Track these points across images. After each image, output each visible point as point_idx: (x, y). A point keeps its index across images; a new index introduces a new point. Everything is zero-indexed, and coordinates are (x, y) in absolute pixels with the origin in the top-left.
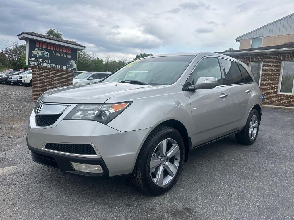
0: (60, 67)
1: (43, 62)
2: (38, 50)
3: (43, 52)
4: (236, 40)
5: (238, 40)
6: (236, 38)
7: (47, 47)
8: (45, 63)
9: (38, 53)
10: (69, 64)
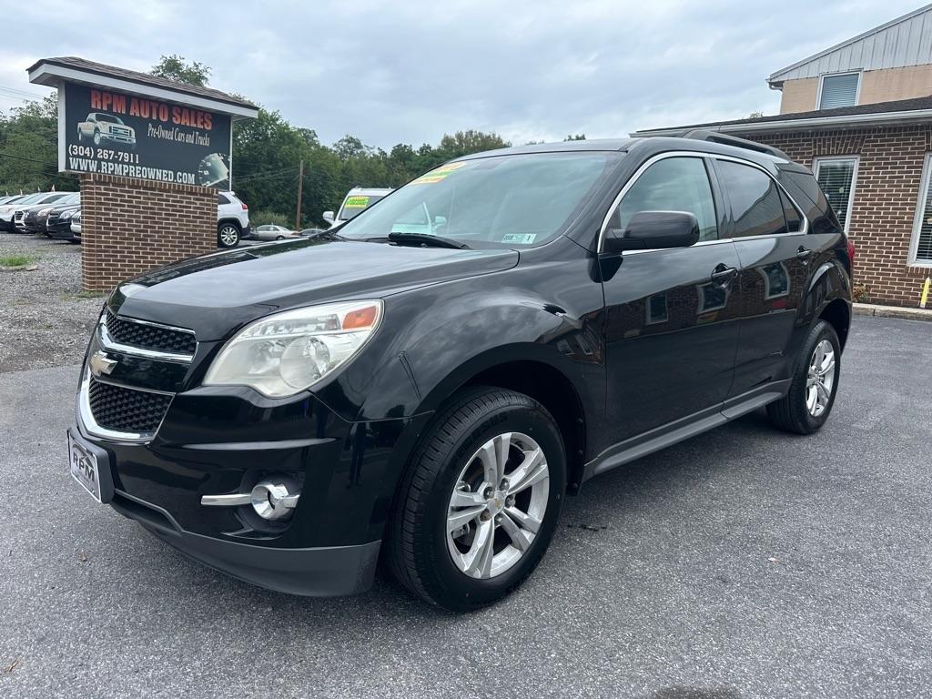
0: (175, 178)
1: (115, 161)
2: (99, 118)
4: (771, 84)
5: (775, 83)
6: (768, 78)
7: (128, 110)
8: (123, 163)
9: (97, 130)
10: (206, 168)
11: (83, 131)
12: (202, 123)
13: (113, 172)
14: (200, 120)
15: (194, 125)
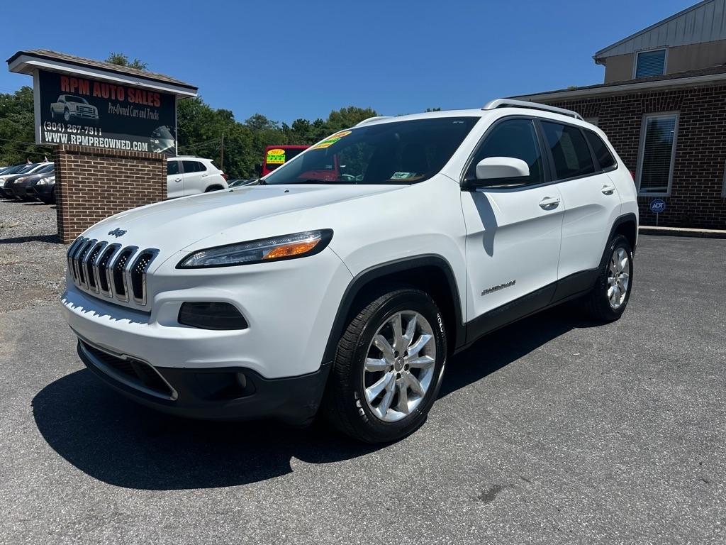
1: (82, 134)
3: (79, 105)
7: (91, 92)
8: (89, 135)
9: (66, 109)
10: (156, 137)
11: (55, 110)
12: (152, 102)
13: (81, 143)
14: (150, 99)
15: (145, 103)
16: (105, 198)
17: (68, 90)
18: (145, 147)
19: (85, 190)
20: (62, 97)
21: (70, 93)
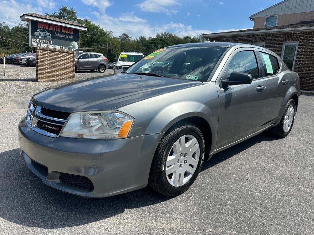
3: (45, 33)
4: (251, 19)
5: (252, 18)
6: (250, 17)
7: (49, 28)
8: (47, 44)
9: (40, 34)
10: (71, 45)
11: (36, 34)
12: (70, 32)
13: (45, 46)
14: (70, 31)
15: (68, 33)
16: (53, 66)
17: (40, 28)
18: (67, 48)
19: (46, 63)
20: (39, 30)
21: (41, 29)
